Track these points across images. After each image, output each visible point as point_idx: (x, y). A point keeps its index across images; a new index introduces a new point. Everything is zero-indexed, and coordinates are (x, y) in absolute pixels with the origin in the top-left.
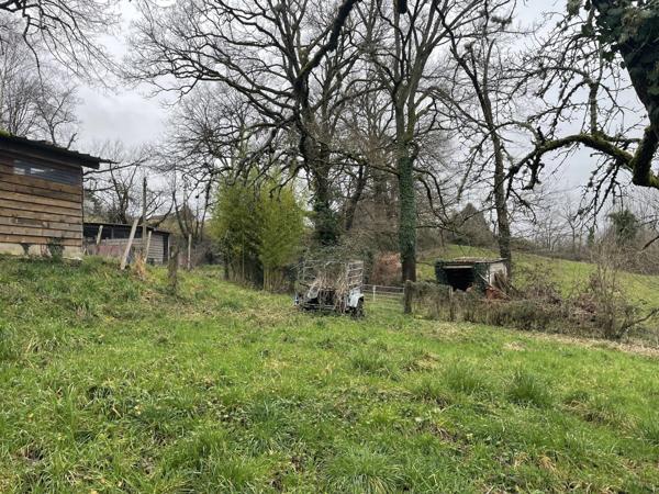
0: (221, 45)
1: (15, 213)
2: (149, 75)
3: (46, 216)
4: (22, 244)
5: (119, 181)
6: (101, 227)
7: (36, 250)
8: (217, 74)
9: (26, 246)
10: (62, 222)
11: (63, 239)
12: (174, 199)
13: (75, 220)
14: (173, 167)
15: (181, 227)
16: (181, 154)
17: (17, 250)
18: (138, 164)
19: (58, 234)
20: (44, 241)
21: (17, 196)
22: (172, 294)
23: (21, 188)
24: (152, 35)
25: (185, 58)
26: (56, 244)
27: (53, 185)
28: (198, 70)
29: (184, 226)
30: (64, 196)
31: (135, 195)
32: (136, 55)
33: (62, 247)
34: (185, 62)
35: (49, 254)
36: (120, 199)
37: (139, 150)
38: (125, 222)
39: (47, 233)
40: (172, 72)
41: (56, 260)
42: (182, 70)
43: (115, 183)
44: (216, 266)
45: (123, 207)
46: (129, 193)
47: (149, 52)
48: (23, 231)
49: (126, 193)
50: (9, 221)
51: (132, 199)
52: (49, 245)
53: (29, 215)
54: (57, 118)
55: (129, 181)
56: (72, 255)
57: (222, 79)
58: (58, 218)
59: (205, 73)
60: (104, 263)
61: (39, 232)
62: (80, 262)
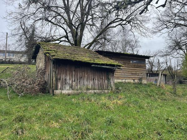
0: (181, 15)
1: (131, 72)
2: (160, 30)
3: (138, 73)
4: (133, 80)
5: (150, 61)
6: (149, 74)
7: (136, 81)
8: (181, 24)
9: (134, 80)
10: (141, 74)
11: (142, 78)
12: (167, 64)
13: (144, 73)
14: (166, 55)
15: (170, 72)
16: (169, 51)
17: (132, 81)
18: (155, 55)
19: (141, 77)
20: (138, 79)
21: (131, 68)
22: (175, 94)
23: (132, 66)
24: (159, 19)
25: (170, 23)
26: (140, 79)
27: (139, 65)
28: (174, 25)
29: (171, 72)
30: (142, 67)
31: (155, 64)
32: (155, 26)
33: (142, 80)
34: (170, 24)
35: (139, 82)
36: (151, 66)
37: (155, 52)
38: (152, 72)
39: (138, 77)
40: (166, 28)
41: (141, 84)
42: (169, 26)
43: (149, 62)
44: (184, 85)
45: (152, 68)
46: (153, 64)
47: (159, 24)
48: (133, 76)
49: (152, 64)
50: (130, 74)
51: (154, 66)
52: (139, 80)
53: (134, 73)
54: (134, 47)
55: (153, 61)
56: (144, 82)
57: (183, 25)
58: (140, 73)
59: (177, 25)
60: (152, 84)
61: (137, 77)
62: (146, 84)
